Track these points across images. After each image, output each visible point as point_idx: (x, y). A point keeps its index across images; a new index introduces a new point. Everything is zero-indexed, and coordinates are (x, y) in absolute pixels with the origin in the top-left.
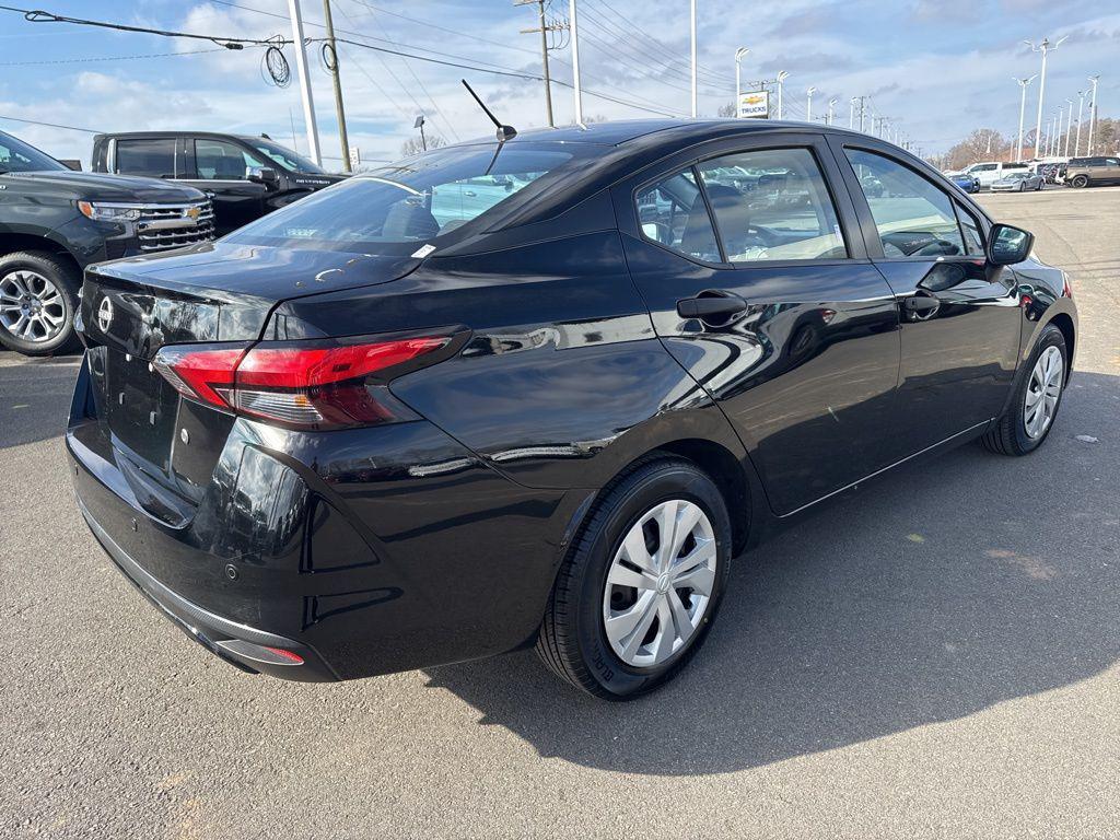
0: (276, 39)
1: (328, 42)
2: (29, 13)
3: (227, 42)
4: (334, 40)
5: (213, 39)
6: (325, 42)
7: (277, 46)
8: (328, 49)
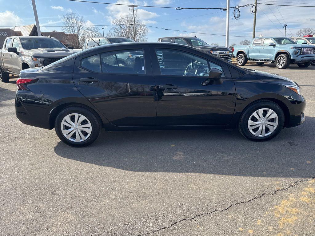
0: (238, 6)
1: (254, 5)
2: (176, 8)
3: (223, 9)
4: (256, 4)
5: (219, 9)
6: (253, 5)
7: (237, 8)
8: (254, 7)
